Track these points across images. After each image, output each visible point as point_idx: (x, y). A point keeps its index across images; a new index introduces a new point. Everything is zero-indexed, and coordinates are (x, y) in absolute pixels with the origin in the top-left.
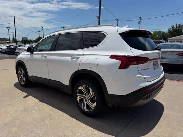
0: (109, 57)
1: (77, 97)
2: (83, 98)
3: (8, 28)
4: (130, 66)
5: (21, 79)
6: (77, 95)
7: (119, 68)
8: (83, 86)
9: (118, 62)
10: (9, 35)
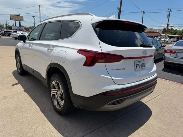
0: (77, 51)
1: (51, 92)
2: (55, 93)
3: (34, 17)
4: (96, 64)
5: (18, 66)
6: (51, 89)
7: (84, 65)
8: (55, 81)
9: (83, 58)
10: (34, 24)
